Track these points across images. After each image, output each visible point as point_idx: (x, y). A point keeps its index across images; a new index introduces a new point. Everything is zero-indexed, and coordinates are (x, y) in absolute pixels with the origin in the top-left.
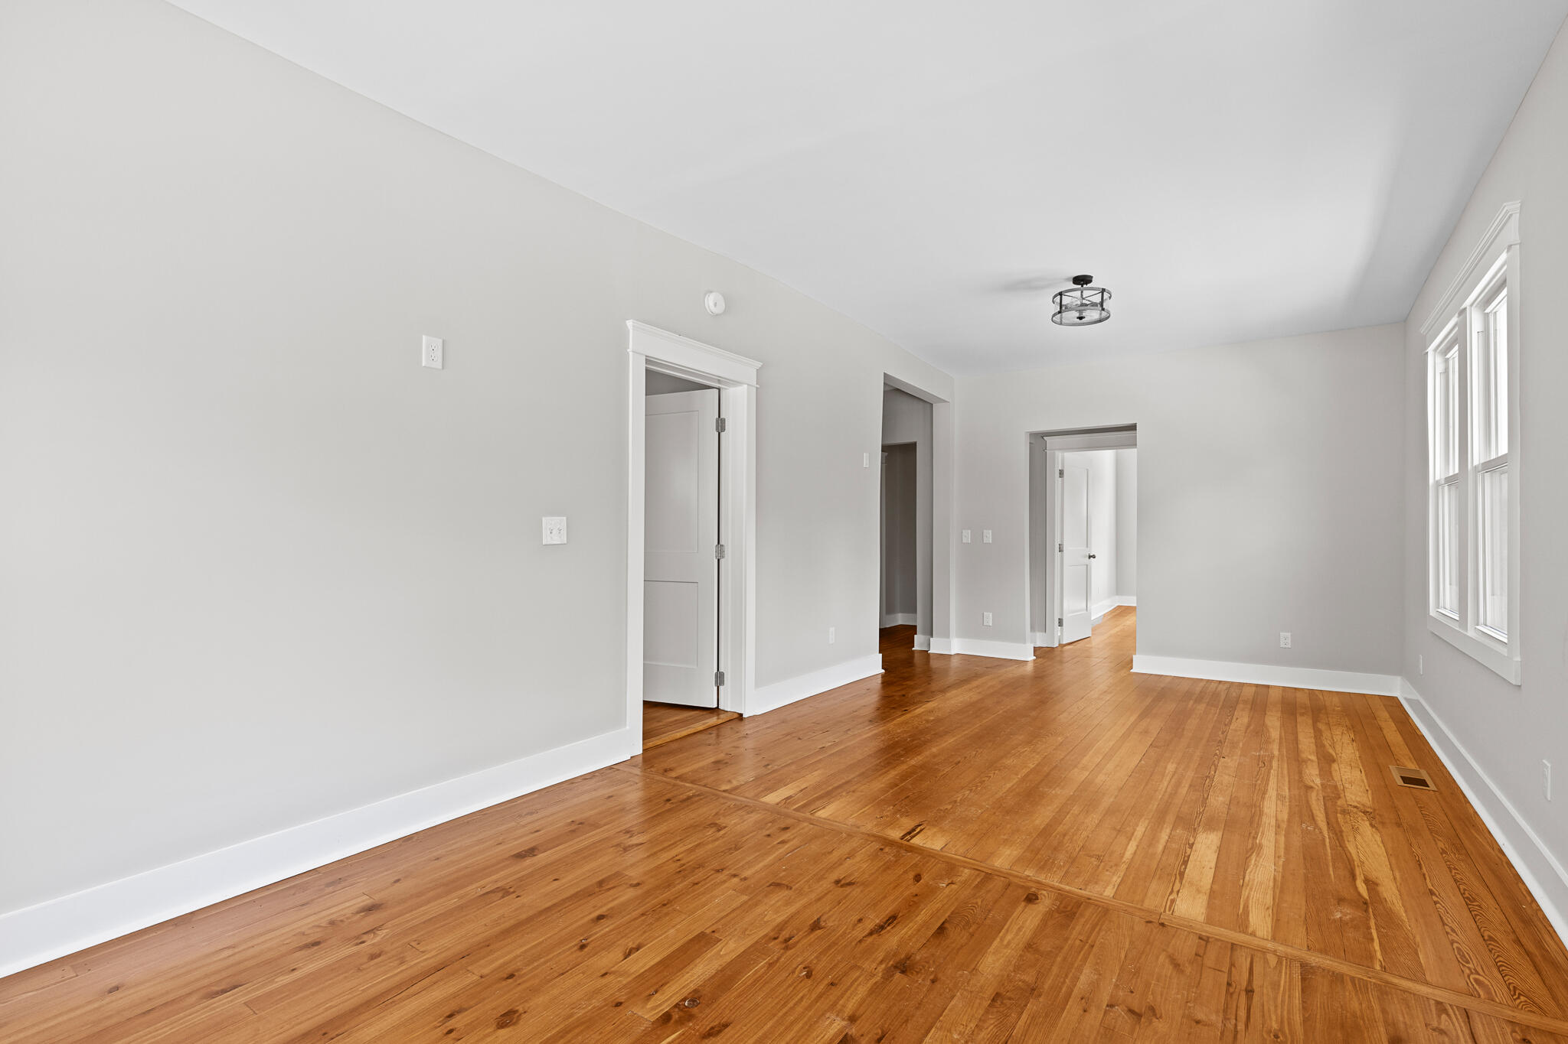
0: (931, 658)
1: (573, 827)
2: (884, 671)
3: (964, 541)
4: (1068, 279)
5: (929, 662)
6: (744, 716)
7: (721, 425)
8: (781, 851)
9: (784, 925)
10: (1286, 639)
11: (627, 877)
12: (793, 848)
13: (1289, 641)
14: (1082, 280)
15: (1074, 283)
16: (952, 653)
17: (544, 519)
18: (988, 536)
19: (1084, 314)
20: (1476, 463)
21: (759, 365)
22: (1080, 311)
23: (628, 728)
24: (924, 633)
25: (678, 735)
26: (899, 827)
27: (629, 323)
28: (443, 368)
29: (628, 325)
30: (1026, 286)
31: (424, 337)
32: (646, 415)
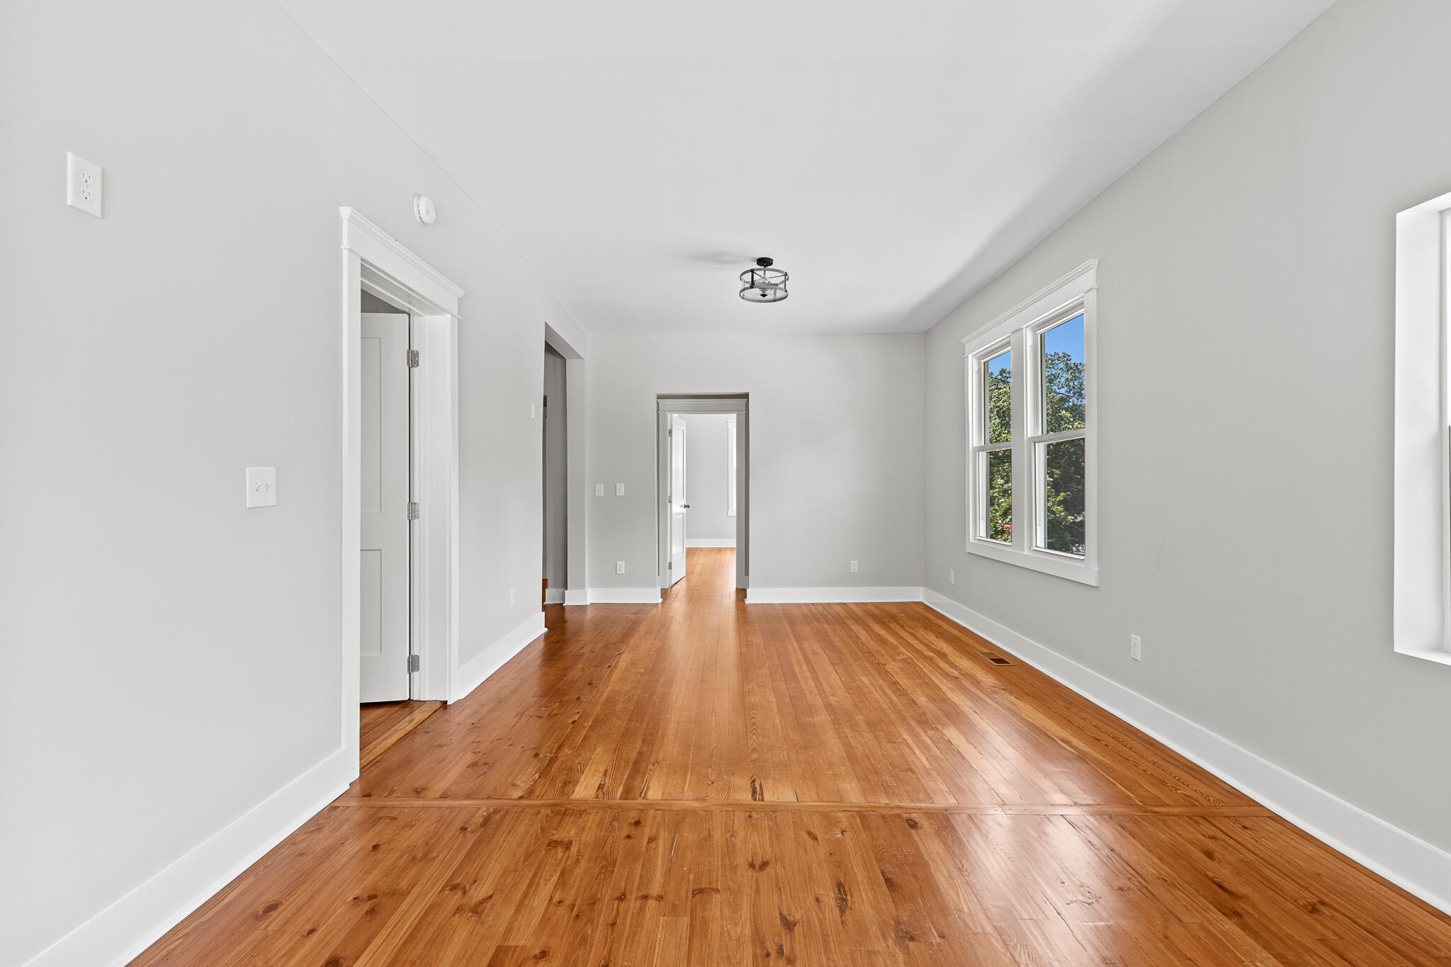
0: (566, 610)
1: (367, 906)
2: (546, 629)
3: (597, 494)
4: (753, 260)
5: (564, 614)
6: (448, 703)
7: (413, 359)
8: (661, 850)
9: (758, 935)
10: (854, 566)
11: (518, 949)
12: (669, 843)
13: (856, 567)
14: (765, 262)
15: (758, 264)
16: (588, 604)
17: (247, 469)
18: (621, 489)
19: (766, 293)
20: (1029, 436)
21: (462, 293)
22: (764, 290)
23: (343, 747)
24: (556, 586)
25: (390, 742)
26: (739, 788)
27: (345, 212)
28: (103, 217)
29: (341, 212)
30: (717, 258)
31: (70, 155)
32: (362, 338)
